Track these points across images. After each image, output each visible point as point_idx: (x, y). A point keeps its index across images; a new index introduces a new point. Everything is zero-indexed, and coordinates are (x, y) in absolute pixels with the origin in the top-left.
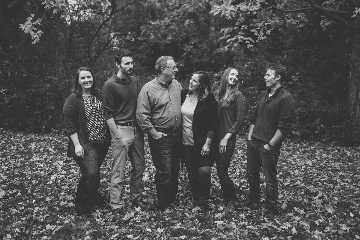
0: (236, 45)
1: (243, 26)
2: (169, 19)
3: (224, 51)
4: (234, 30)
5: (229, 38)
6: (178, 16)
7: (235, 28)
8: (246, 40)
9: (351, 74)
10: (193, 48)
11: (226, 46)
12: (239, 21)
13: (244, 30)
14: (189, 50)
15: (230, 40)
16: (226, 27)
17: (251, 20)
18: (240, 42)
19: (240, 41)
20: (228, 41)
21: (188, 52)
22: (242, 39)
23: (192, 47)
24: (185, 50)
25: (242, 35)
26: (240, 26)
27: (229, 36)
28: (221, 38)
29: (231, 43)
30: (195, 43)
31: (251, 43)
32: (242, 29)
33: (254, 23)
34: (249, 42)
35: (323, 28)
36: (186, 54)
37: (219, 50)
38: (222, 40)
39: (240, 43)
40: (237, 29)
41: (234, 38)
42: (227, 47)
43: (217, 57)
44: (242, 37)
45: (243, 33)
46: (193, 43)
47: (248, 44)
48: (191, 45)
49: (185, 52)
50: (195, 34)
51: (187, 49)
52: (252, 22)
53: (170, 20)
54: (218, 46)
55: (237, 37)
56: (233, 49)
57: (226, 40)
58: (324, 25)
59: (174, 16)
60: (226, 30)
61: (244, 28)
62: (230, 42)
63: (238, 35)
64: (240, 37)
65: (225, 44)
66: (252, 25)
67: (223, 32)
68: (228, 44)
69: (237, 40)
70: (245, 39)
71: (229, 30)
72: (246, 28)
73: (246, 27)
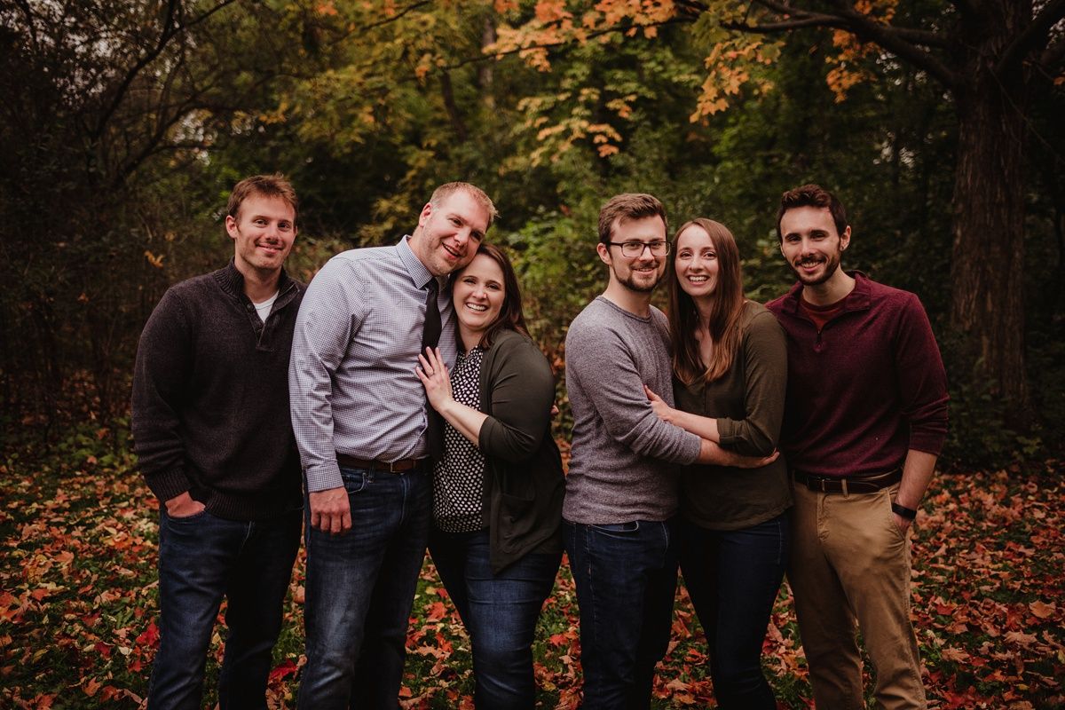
0: (565, 147)
1: (585, 91)
2: (359, 68)
3: (530, 166)
4: (557, 103)
5: (543, 126)
6: (387, 61)
7: (562, 97)
8: (595, 134)
9: (959, 232)
10: (434, 157)
11: (534, 149)
12: (574, 77)
13: (588, 105)
14: (423, 163)
15: (546, 132)
16: (533, 95)
17: (608, 74)
18: (578, 139)
19: (577, 134)
20: (541, 136)
21: (420, 169)
22: (583, 130)
23: (431, 154)
24: (411, 162)
25: (583, 118)
26: (576, 93)
27: (544, 120)
28: (519, 128)
29: (552, 140)
30: (439, 144)
31: (611, 142)
32: (582, 99)
33: (619, 82)
34: (604, 139)
35: (835, 94)
36: (414, 177)
37: (514, 163)
38: (523, 134)
39: (576, 142)
40: (568, 99)
41: (560, 128)
42: (541, 155)
43: (509, 186)
44: (584, 124)
45: (587, 113)
46: (434, 143)
47: (601, 144)
48: (429, 148)
49: (411, 168)
50: (439, 116)
51: (418, 160)
52: (613, 80)
53: (365, 71)
54: (510, 150)
55: (568, 125)
56: (555, 159)
57: (534, 131)
58: (840, 85)
59: (375, 63)
60: (534, 103)
61: (589, 96)
62: (547, 138)
63: (571, 116)
64: (579, 125)
65: (531, 145)
66: (610, 87)
67: (526, 108)
68: (541, 144)
69: (567, 133)
70: (593, 128)
71: (543, 104)
72: (595, 97)
73: (593, 93)
